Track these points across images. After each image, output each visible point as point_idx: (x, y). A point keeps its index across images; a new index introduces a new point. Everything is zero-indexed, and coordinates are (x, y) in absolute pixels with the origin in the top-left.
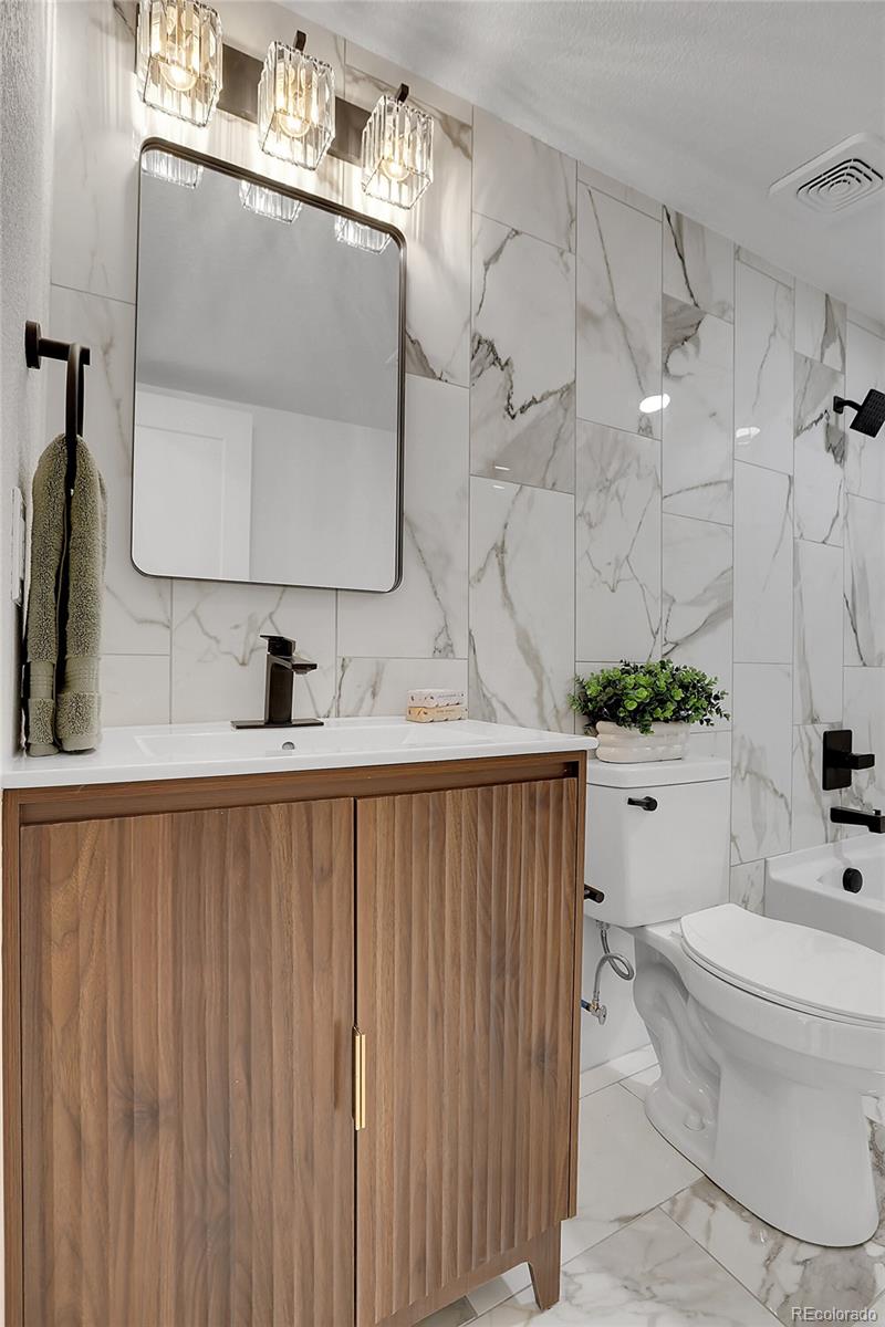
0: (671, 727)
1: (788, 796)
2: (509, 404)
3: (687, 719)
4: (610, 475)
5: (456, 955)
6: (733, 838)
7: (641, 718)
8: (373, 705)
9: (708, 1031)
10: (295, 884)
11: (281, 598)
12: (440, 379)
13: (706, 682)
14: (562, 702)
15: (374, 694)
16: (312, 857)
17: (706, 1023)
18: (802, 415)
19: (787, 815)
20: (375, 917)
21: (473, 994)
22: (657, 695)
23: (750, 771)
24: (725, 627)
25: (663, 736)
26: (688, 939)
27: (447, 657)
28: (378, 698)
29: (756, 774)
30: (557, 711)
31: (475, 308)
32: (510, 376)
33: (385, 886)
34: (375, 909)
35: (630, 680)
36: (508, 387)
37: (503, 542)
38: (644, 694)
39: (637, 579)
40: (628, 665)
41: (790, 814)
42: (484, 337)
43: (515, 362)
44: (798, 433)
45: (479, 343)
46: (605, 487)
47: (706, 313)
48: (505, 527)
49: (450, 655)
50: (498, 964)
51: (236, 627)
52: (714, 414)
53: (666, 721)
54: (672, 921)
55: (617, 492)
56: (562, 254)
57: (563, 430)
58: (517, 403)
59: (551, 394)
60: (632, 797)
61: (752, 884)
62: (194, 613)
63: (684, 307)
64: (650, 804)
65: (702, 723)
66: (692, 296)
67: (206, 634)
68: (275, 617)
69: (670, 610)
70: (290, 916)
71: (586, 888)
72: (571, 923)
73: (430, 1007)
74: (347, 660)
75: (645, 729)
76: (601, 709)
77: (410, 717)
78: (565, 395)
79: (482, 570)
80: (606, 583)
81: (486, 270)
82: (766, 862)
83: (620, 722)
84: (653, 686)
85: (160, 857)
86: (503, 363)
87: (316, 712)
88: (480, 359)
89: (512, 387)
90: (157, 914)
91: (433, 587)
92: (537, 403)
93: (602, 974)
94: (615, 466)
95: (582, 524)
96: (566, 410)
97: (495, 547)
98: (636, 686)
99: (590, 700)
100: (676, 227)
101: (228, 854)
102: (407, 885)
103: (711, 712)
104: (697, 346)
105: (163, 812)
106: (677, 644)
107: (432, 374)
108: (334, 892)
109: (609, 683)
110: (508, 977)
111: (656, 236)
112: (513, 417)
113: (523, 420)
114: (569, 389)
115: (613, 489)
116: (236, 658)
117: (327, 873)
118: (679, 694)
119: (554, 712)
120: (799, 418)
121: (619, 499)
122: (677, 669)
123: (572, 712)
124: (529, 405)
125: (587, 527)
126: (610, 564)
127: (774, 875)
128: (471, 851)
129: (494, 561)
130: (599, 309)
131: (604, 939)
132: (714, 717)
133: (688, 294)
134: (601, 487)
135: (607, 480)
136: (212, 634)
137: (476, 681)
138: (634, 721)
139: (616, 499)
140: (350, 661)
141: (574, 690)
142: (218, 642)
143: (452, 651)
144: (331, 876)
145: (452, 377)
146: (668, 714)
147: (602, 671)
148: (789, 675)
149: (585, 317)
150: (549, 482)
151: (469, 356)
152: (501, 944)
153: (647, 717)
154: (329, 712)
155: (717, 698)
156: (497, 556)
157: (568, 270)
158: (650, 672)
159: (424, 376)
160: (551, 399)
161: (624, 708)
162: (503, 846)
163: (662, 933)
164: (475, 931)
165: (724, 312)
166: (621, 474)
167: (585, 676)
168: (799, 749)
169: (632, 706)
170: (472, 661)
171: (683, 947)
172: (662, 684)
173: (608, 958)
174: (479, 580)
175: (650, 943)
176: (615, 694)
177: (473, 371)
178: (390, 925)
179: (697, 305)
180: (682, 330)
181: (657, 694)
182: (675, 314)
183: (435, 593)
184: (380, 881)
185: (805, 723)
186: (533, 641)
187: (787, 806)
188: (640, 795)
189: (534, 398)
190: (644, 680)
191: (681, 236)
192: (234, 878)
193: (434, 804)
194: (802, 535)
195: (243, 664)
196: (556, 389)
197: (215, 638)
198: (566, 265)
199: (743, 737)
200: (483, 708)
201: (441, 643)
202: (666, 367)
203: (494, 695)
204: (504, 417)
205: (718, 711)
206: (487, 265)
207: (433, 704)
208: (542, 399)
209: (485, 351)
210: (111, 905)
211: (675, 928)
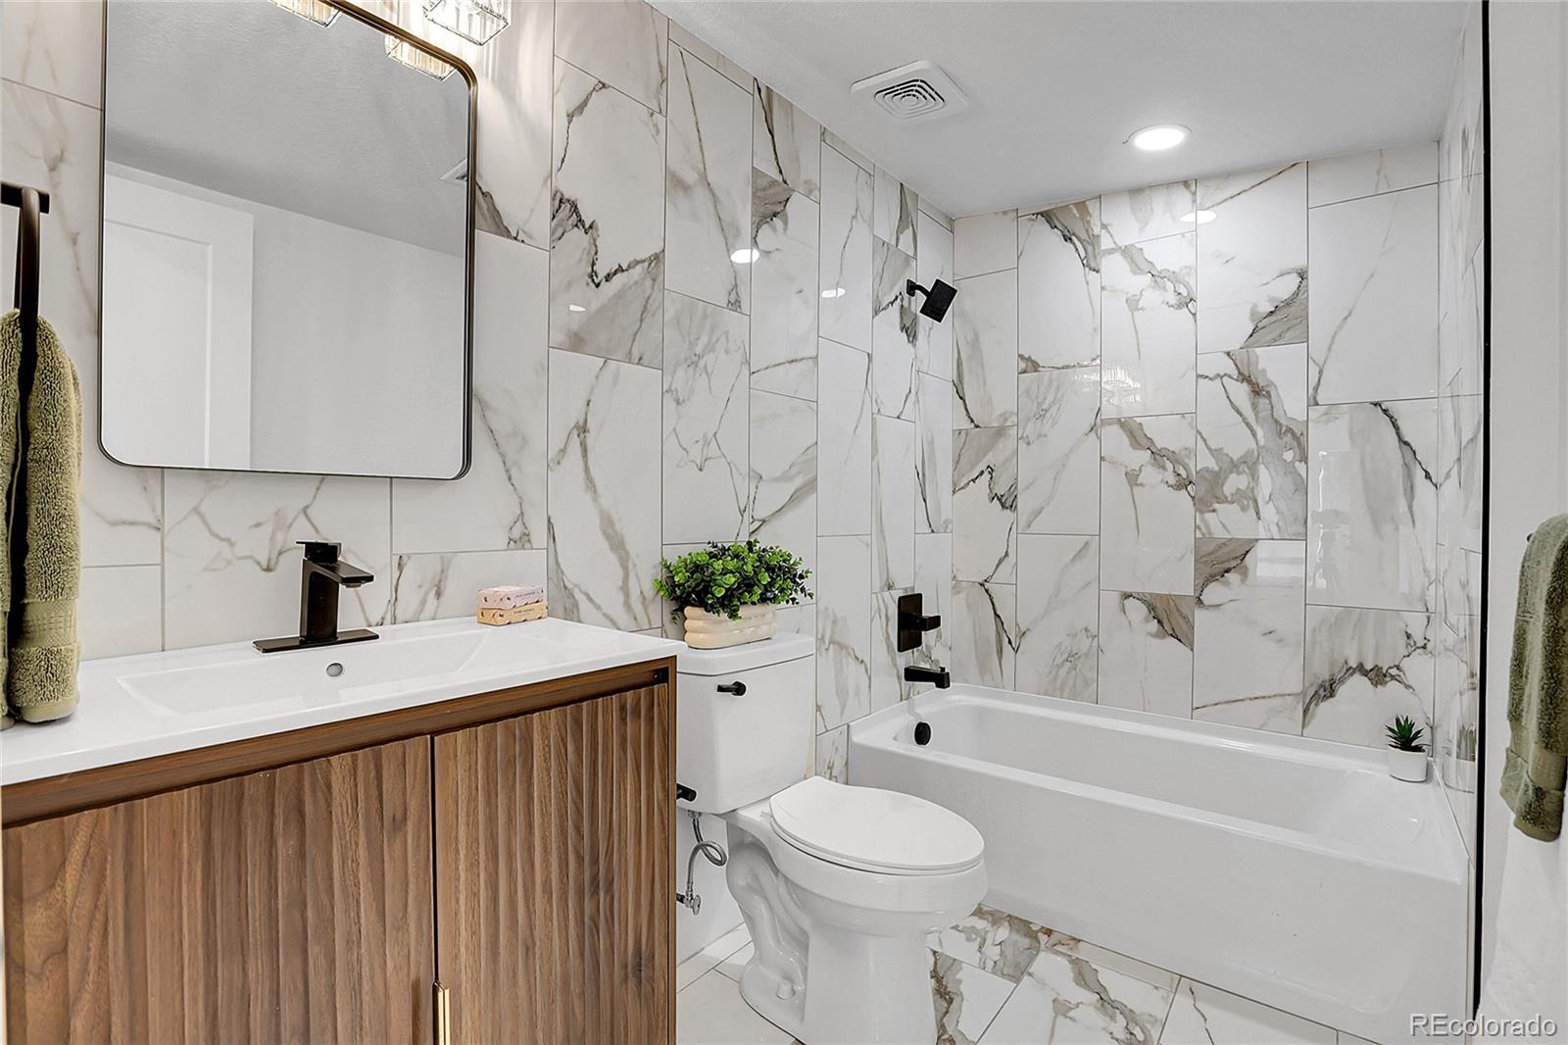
0: (760, 609)
1: (868, 662)
2: (593, 271)
3: (774, 600)
4: (698, 350)
5: (547, 882)
6: (818, 708)
7: (729, 604)
8: (438, 607)
9: (795, 903)
10: (362, 840)
11: (318, 489)
12: (516, 239)
13: (792, 562)
14: (649, 588)
15: (438, 595)
16: (382, 807)
17: (794, 895)
18: (880, 294)
19: (867, 679)
20: (457, 859)
21: (566, 918)
22: (744, 579)
23: (834, 643)
24: (810, 501)
25: (750, 618)
26: (777, 820)
27: (523, 548)
28: (442, 599)
29: (839, 644)
30: (644, 598)
31: (557, 163)
32: (595, 240)
33: (468, 825)
34: (457, 851)
35: (718, 565)
36: (593, 253)
37: (586, 421)
38: (731, 580)
39: (725, 457)
40: (716, 547)
41: (870, 678)
42: (566, 196)
43: (600, 224)
44: (876, 312)
45: (561, 201)
46: (693, 362)
47: (794, 191)
48: (588, 404)
49: (527, 545)
50: (592, 883)
51: (258, 525)
52: (801, 292)
53: (754, 603)
54: (764, 799)
55: (705, 367)
56: (652, 114)
57: (650, 301)
58: (602, 270)
59: (638, 262)
60: (721, 684)
61: (837, 749)
62: (196, 510)
63: (774, 183)
64: (739, 689)
65: (788, 602)
66: (781, 172)
67: (216, 536)
68: (309, 511)
69: (757, 487)
70: (356, 877)
71: (679, 787)
72: (664, 828)
73: (520, 943)
74: (405, 558)
75: (733, 615)
76: (689, 595)
77: (483, 620)
78: (653, 264)
79: (563, 451)
80: (693, 461)
81: (569, 123)
82: (848, 726)
83: (709, 608)
84: (740, 570)
85: (185, 840)
86: (587, 226)
87: (367, 620)
88: (563, 220)
89: (596, 254)
90: (181, 908)
91: (507, 471)
92: (623, 271)
93: (695, 863)
94: (704, 340)
95: (669, 403)
96: (654, 280)
97: (577, 426)
98: (725, 572)
99: (679, 586)
100: (767, 101)
101: (276, 823)
102: (491, 820)
103: (796, 591)
104: (786, 223)
105: (189, 785)
106: (764, 521)
107: (506, 233)
108: (409, 841)
109: (697, 568)
110: (602, 894)
111: (747, 108)
112: (598, 286)
113: (609, 289)
114: (657, 258)
115: (702, 363)
116: (258, 563)
117: (399, 824)
118: (765, 579)
119: (640, 600)
120: (877, 301)
121: (707, 373)
122: (764, 550)
123: (659, 597)
124: (615, 273)
125: (674, 404)
126: (697, 442)
127: (857, 738)
128: (561, 772)
129: (575, 441)
130: (690, 176)
131: (696, 828)
132: (799, 596)
133: (778, 170)
134: (689, 362)
135: (695, 355)
136: (223, 536)
137: (556, 572)
138: (723, 606)
139: (704, 375)
140: (409, 558)
141: (661, 575)
142: (232, 544)
143: (529, 541)
144: (406, 825)
145: (531, 237)
146: (755, 598)
147: (690, 554)
148: (868, 545)
149: (675, 183)
150: (635, 357)
151: (549, 216)
152: (595, 861)
153: (736, 602)
154: (383, 618)
155: (801, 577)
156: (579, 436)
157: (658, 131)
158: (736, 556)
159: (496, 234)
160: (639, 267)
161: (713, 594)
162: (594, 763)
163: (752, 816)
164: (567, 854)
165: (811, 191)
166: (710, 348)
167: (673, 559)
168: (877, 615)
169: (720, 593)
170: (551, 549)
171: (772, 826)
172: (749, 568)
173: (701, 846)
174: (559, 463)
175: (740, 826)
176: (703, 581)
177: (553, 233)
178: (473, 865)
179: (785, 182)
180: (771, 206)
181: (746, 578)
182: (764, 189)
183: (510, 479)
184: (462, 819)
185: (882, 590)
186: (618, 527)
187: (867, 671)
188: (728, 682)
189: (620, 266)
190: (732, 565)
191: (771, 111)
192: (285, 848)
193: (520, 730)
194: (879, 410)
195: (268, 569)
196: (644, 258)
197: (228, 540)
198: (656, 126)
199: (827, 609)
200: (565, 604)
201: (516, 533)
202: (756, 242)
203: (576, 586)
204: (588, 284)
205: (803, 590)
206: (570, 117)
207: (510, 604)
208: (629, 267)
209: (567, 211)
210: (116, 908)
211: (764, 808)
